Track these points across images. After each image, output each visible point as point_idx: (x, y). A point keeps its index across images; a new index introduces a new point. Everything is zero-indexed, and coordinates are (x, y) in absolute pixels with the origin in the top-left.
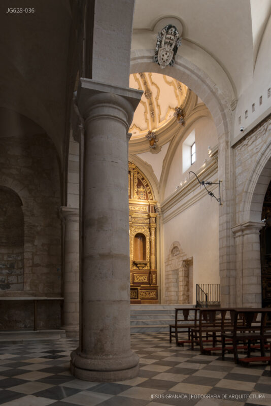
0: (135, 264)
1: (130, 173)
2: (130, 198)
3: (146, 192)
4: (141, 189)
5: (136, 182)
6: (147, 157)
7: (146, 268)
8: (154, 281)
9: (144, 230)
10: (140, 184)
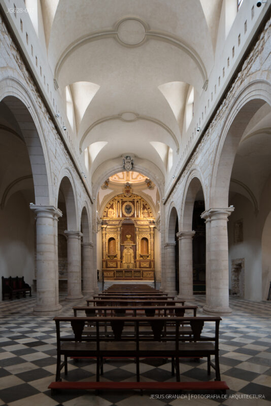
0: (141, 256)
1: (137, 202)
2: (138, 216)
3: (148, 212)
4: (146, 211)
5: (142, 206)
6: (147, 192)
7: (148, 258)
8: (152, 266)
9: (147, 236)
10: (144, 208)
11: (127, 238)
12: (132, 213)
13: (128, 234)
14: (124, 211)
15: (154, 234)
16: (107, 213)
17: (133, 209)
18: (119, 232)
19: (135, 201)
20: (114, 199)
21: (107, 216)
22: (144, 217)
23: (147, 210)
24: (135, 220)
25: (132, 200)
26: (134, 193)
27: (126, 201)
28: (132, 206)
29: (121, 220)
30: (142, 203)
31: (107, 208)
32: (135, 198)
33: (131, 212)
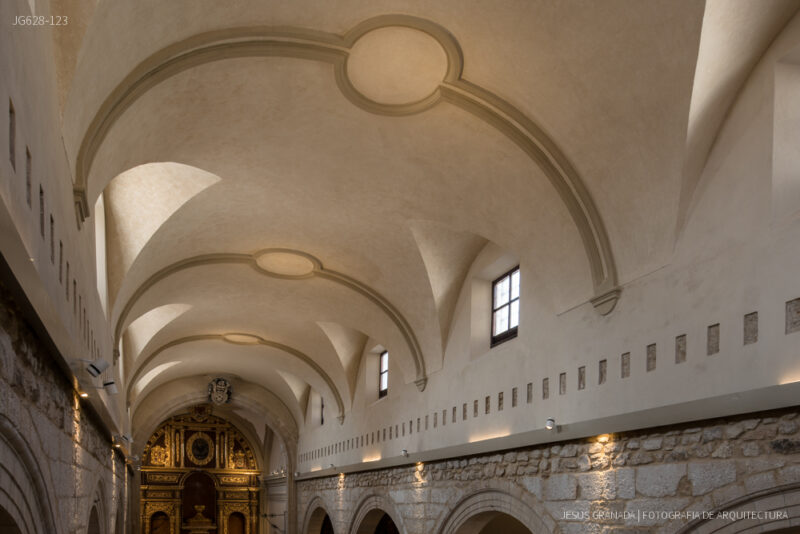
2: (223, 466)
3: (245, 457)
4: (241, 455)
9: (243, 509)
10: (237, 447)
11: (196, 512)
12: (209, 459)
13: (200, 504)
14: (190, 452)
15: (258, 505)
16: (148, 454)
17: (211, 449)
18: (178, 501)
19: (218, 432)
20: (166, 426)
21: (149, 462)
22: (237, 467)
23: (243, 452)
24: (216, 474)
25: (209, 429)
26: (215, 413)
27: (195, 432)
28: (210, 442)
29: (183, 473)
30: (233, 436)
31: (149, 443)
32: (217, 425)
33: (206, 455)
